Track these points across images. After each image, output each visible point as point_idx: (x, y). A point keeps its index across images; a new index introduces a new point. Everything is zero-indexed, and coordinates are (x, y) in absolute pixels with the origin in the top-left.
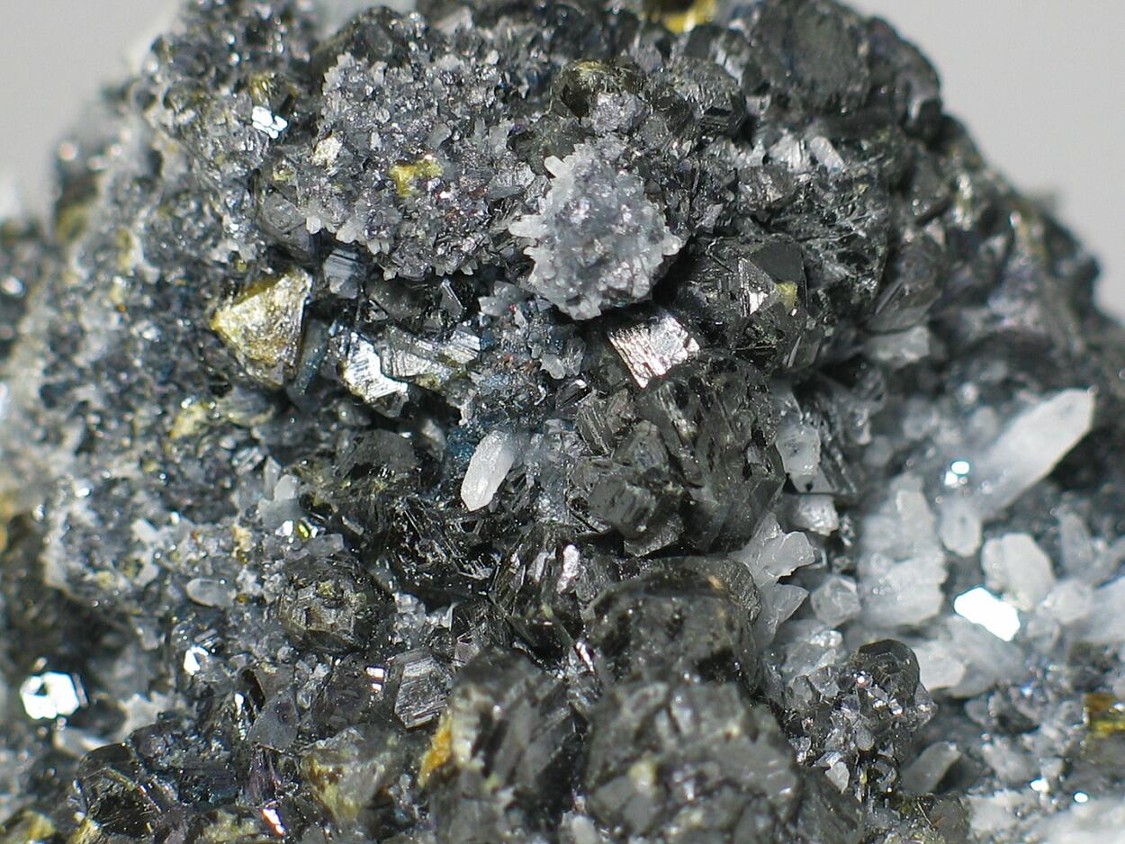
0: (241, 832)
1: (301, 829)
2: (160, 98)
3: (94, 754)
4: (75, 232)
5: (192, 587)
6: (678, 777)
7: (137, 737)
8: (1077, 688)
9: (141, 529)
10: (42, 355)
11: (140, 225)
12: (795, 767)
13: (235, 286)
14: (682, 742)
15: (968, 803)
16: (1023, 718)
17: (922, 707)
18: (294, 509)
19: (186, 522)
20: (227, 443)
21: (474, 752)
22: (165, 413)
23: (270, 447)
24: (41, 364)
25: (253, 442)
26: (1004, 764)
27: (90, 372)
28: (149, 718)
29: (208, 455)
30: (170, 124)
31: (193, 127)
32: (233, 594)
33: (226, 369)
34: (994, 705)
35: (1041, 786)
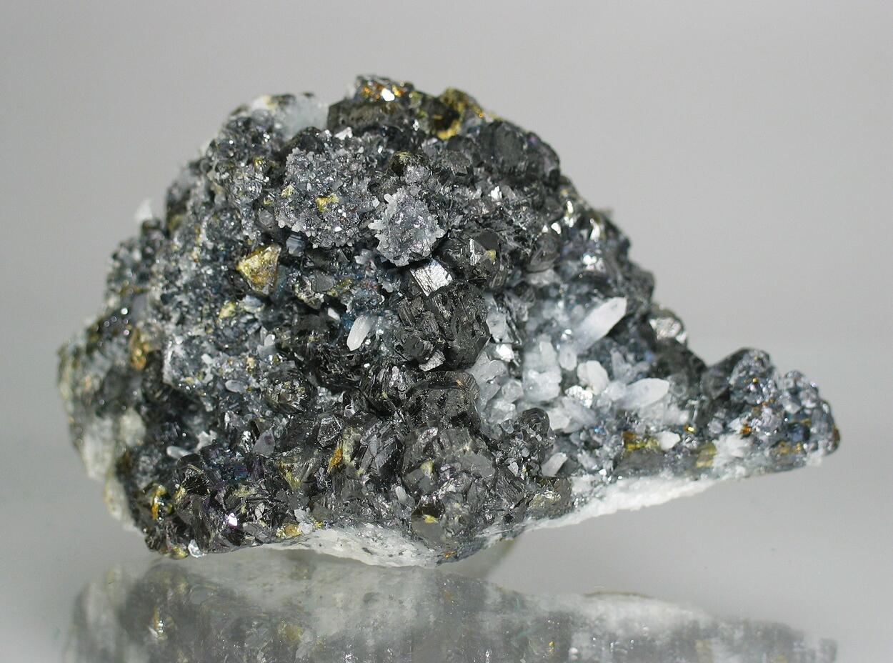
0: (248, 493)
1: (276, 492)
2: (214, 168)
3: (184, 458)
4: (177, 227)
5: (228, 384)
6: (443, 469)
7: (203, 451)
8: (619, 429)
9: (206, 358)
10: (162, 281)
11: (205, 224)
12: (495, 465)
13: (247, 251)
14: (444, 454)
15: (571, 480)
16: (595, 442)
17: (551, 438)
18: (273, 350)
19: (226, 355)
20: (243, 320)
21: (352, 459)
22: (216, 307)
23: (263, 322)
24: (161, 285)
25: (255, 320)
26: (587, 462)
27: (182, 289)
28: (209, 442)
29: (236, 326)
30: (218, 179)
31: (229, 181)
32: (246, 387)
33: (243, 288)
34: (583, 436)
35: (603, 472)
